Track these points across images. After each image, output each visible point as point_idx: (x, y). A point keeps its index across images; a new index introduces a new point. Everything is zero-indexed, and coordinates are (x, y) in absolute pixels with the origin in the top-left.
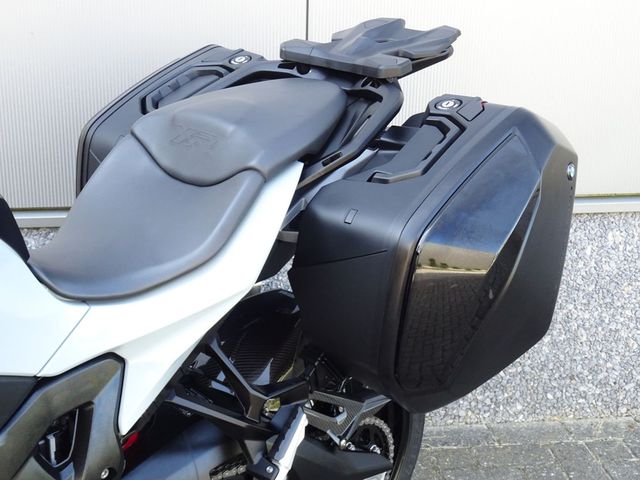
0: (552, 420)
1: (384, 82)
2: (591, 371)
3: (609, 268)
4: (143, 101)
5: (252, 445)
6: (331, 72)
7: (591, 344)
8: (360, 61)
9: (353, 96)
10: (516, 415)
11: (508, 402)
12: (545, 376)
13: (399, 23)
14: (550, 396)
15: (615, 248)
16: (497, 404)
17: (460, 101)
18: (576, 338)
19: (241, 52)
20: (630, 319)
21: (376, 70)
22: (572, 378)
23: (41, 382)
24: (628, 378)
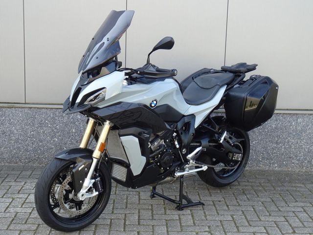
0: (285, 169)
1: (242, 73)
2: (295, 156)
3: (299, 128)
4: (193, 78)
5: (216, 135)
6: (231, 72)
7: (295, 149)
8: (237, 69)
9: (236, 76)
10: (276, 167)
11: (273, 163)
12: (283, 157)
13: (246, 63)
14: (284, 163)
15: (300, 123)
16: (270, 164)
17: (256, 76)
18: (291, 147)
19: (212, 69)
20: (305, 143)
21: (240, 70)
22: (290, 158)
23: (184, 116)
24: (305, 159)
